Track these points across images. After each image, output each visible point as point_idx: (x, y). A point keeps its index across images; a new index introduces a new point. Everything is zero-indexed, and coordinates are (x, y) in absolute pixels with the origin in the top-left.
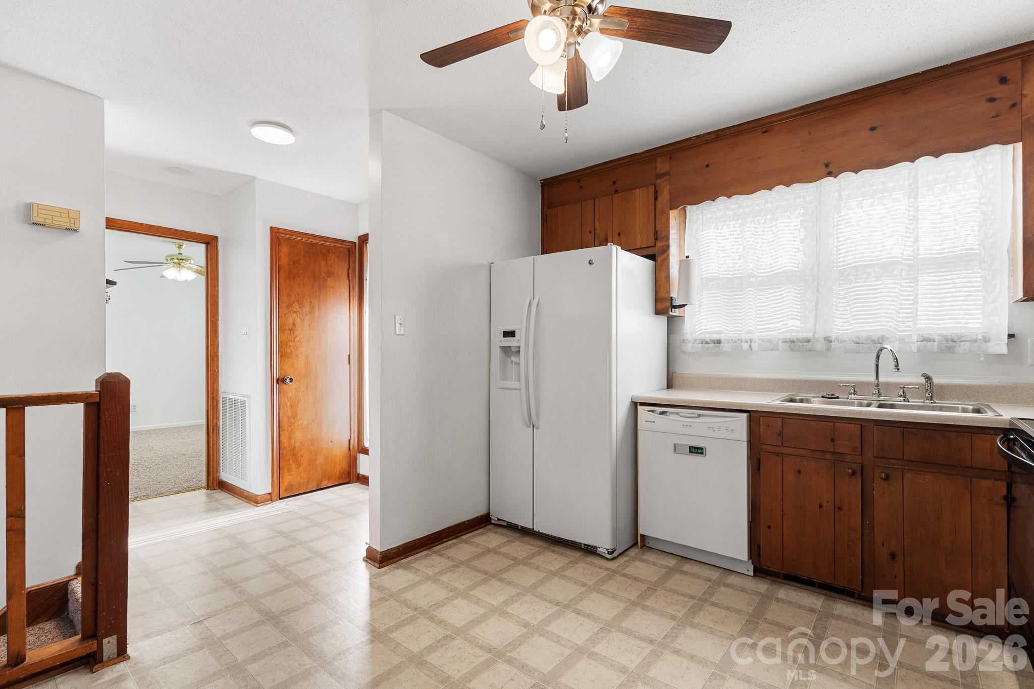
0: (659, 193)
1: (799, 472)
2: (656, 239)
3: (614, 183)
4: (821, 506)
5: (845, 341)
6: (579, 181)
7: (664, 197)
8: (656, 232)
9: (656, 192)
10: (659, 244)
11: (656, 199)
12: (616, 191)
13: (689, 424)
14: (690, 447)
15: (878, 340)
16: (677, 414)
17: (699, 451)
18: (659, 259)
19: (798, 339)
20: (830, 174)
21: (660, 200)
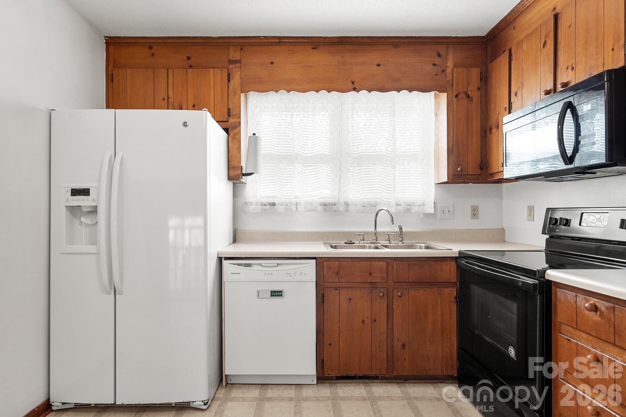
0: (231, 76)
1: (350, 299)
2: (229, 116)
3: (189, 58)
4: (363, 322)
5: (357, 205)
6: (151, 48)
7: (236, 81)
8: (229, 110)
9: (229, 75)
10: (231, 120)
11: (229, 81)
12: (191, 66)
13: (271, 272)
14: (271, 292)
15: (374, 204)
16: (260, 265)
17: (278, 294)
18: (232, 133)
19: (328, 203)
20: (355, 89)
21: (232, 82)
